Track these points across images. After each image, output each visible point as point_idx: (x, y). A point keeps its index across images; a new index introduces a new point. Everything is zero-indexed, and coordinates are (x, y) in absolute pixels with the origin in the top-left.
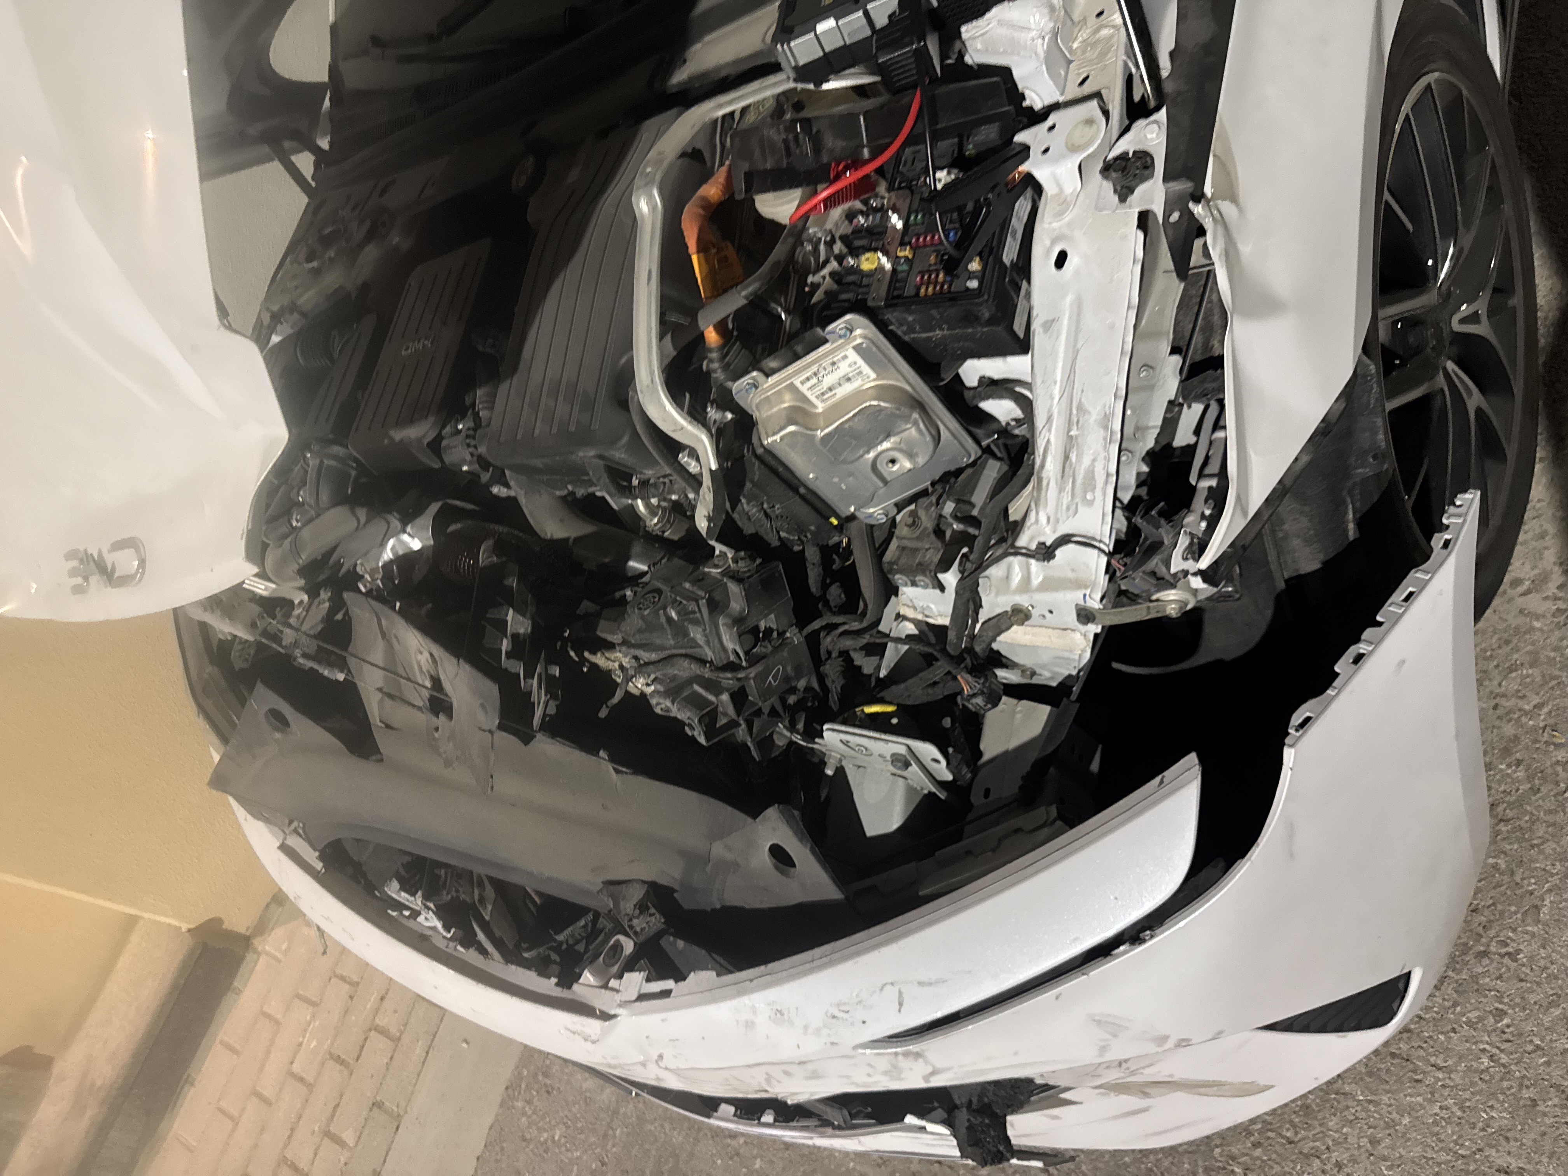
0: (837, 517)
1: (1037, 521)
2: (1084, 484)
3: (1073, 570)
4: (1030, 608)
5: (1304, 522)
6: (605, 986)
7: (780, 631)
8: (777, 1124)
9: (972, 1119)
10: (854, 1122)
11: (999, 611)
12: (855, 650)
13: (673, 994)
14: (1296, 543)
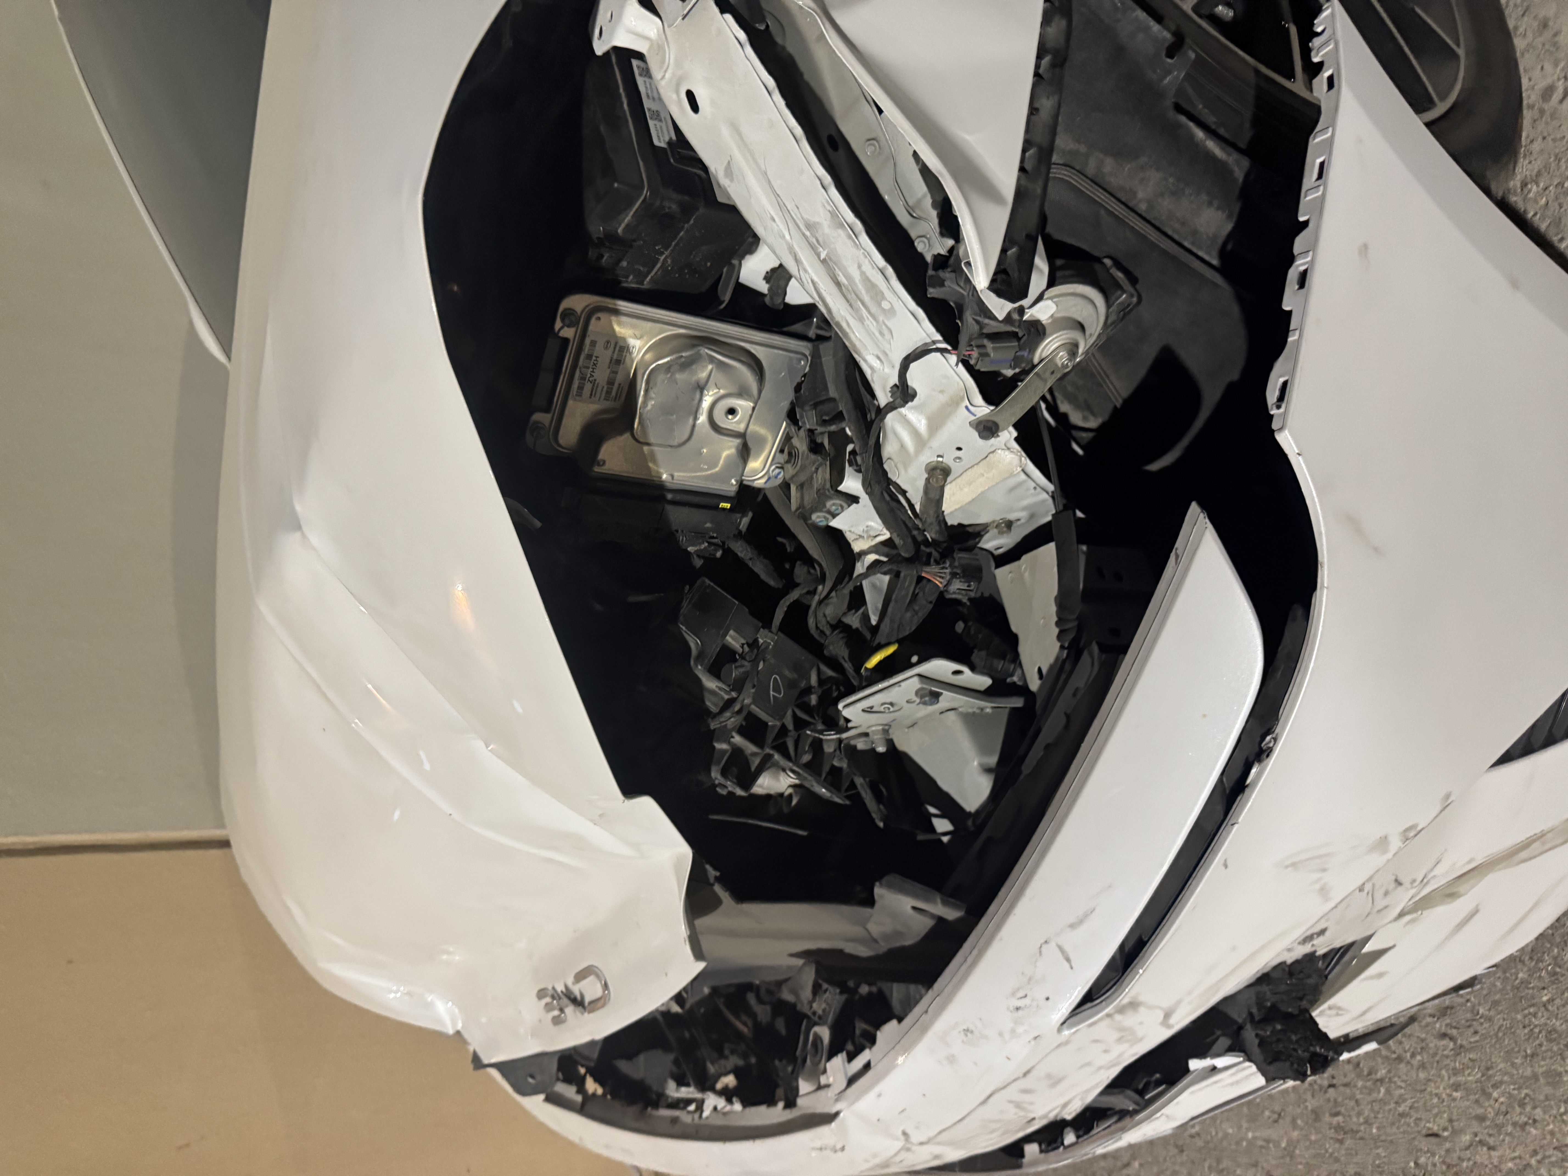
0: (726, 499)
1: (872, 368)
2: (872, 298)
3: (942, 392)
4: (940, 459)
5: (1154, 176)
6: (820, 1088)
7: (751, 641)
8: (1080, 1140)
9: (1261, 1032)
10: (1147, 1097)
11: (921, 483)
12: (844, 614)
13: (872, 1064)
14: (1166, 204)
